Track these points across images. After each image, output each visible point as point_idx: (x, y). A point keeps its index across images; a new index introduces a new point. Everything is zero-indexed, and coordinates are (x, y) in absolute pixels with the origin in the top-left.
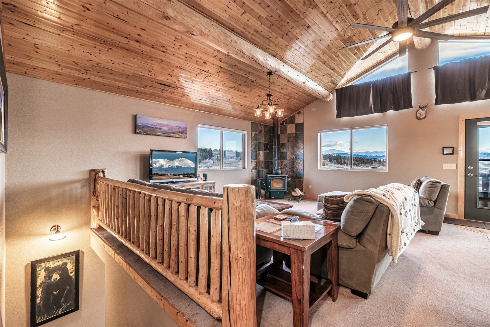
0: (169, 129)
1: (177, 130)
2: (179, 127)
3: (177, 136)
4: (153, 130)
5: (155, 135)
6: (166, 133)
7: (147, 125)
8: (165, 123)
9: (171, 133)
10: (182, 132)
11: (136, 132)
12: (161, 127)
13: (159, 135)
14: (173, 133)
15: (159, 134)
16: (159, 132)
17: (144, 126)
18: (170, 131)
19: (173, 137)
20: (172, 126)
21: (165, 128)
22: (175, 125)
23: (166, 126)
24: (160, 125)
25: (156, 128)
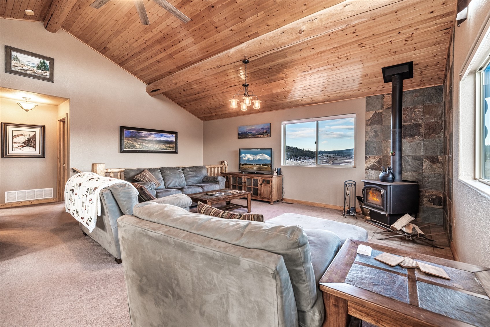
0: (256, 132)
1: (262, 131)
2: (263, 129)
3: (262, 136)
4: (247, 135)
5: (248, 138)
6: (254, 135)
7: (243, 132)
8: (253, 128)
9: (257, 134)
10: (266, 133)
11: (239, 138)
12: (251, 132)
13: (250, 138)
14: (259, 134)
15: (250, 136)
16: (250, 135)
17: (242, 133)
18: (257, 133)
19: (259, 137)
20: (258, 129)
21: (254, 132)
22: (260, 128)
23: (254, 130)
24: (251, 130)
25: (248, 133)
